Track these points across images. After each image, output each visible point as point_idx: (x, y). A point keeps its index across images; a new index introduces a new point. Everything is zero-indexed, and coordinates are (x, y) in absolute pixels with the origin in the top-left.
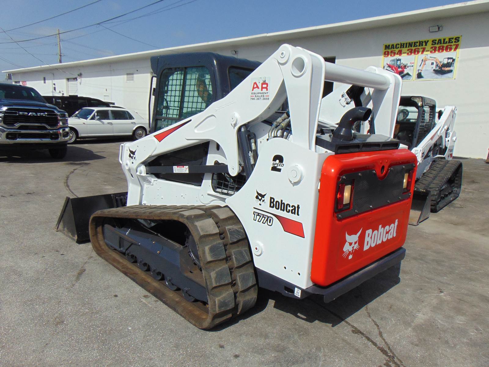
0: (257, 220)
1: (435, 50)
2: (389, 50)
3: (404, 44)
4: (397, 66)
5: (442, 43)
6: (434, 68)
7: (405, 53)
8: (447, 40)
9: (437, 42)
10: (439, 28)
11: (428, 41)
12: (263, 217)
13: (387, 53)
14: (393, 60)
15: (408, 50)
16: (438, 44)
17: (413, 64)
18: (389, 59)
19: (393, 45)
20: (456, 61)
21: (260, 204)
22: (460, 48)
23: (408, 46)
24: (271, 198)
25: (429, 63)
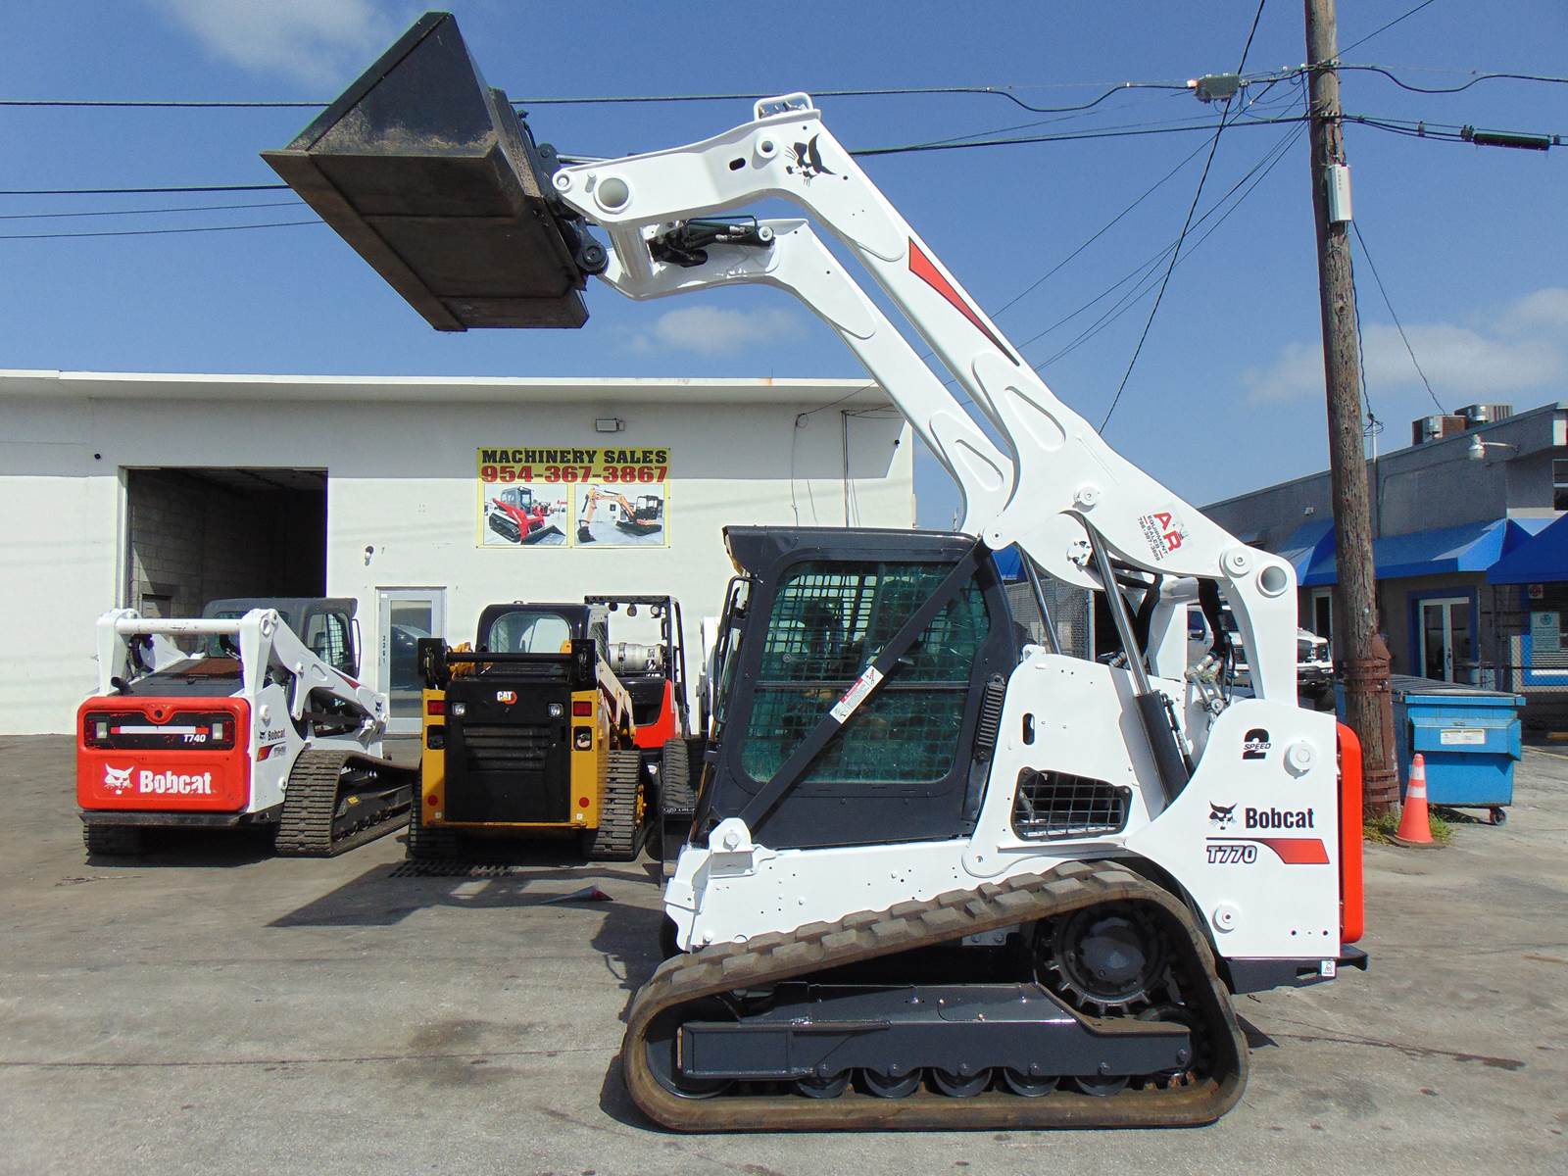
0: (1218, 859)
1: (615, 477)
2: (494, 464)
3: (534, 452)
4: (522, 508)
5: (629, 460)
6: (618, 519)
7: (541, 476)
8: (639, 455)
9: (616, 456)
10: (618, 425)
11: (595, 452)
12: (1232, 850)
13: (489, 473)
14: (510, 492)
15: (548, 469)
16: (618, 462)
17: (563, 506)
18: (498, 489)
19: (504, 453)
20: (665, 504)
21: (1223, 828)
22: (669, 478)
23: (545, 460)
24: (1248, 811)
25: (603, 505)
